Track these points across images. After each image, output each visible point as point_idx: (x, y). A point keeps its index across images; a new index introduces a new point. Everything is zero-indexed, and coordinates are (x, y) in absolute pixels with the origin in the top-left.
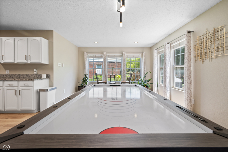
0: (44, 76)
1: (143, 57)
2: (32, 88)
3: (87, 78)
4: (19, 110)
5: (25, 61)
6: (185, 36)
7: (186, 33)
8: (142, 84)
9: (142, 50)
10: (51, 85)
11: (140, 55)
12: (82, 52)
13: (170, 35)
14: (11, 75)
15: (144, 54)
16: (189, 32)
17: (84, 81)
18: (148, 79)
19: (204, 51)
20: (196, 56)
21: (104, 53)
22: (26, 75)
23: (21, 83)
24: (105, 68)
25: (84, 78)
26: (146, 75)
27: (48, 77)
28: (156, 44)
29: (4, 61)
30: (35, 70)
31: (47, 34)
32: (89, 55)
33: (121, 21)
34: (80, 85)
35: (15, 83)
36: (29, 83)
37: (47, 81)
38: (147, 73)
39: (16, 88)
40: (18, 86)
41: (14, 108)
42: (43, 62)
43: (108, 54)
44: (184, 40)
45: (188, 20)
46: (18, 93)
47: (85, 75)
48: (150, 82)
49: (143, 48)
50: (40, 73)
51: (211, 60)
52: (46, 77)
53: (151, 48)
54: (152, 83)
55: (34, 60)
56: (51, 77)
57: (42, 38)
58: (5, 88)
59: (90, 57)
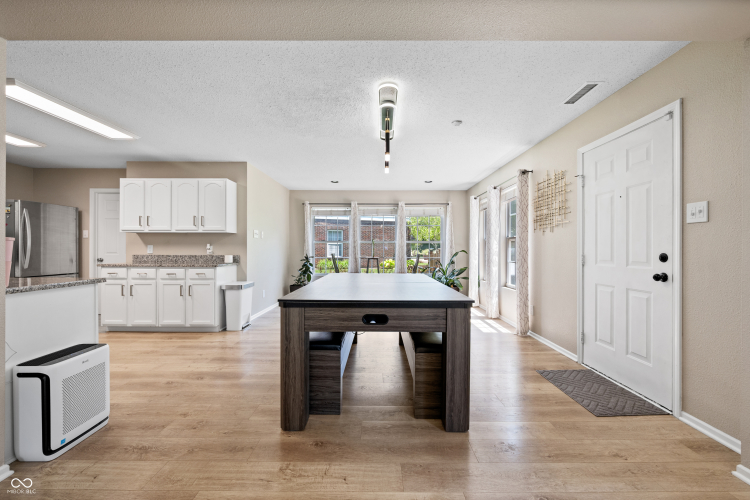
0: (229, 259)
1: (448, 214)
2: (212, 281)
3: (311, 265)
4: (188, 325)
5: (194, 228)
6: (516, 179)
7: (518, 174)
8: (443, 279)
9: (445, 197)
10: (242, 276)
11: (442, 208)
12: (298, 203)
13: (500, 169)
14: (159, 256)
15: (449, 208)
16: (524, 172)
17: (305, 272)
18: (458, 267)
19: (545, 212)
20: (536, 221)
21: (353, 205)
22: (190, 257)
23: (192, 272)
24: (355, 242)
25: (304, 265)
26: (455, 259)
27: (236, 260)
28: (477, 185)
29: (150, 228)
30: (208, 246)
31: (234, 170)
32: (316, 209)
33: (388, 150)
34: (293, 283)
35: (179, 272)
36: (208, 272)
37: (233, 269)
38: (456, 254)
39: (182, 282)
40: (185, 279)
41: (177, 321)
42: (228, 231)
43: (362, 208)
44: (515, 187)
45: (523, 148)
46: (185, 292)
47: (307, 258)
48: (462, 275)
49: (448, 192)
50: (218, 253)
51: (552, 230)
52: (231, 261)
53: (467, 193)
54: (467, 278)
55: (211, 226)
56: (242, 261)
57: (228, 181)
58: (161, 282)
59: (318, 213)
